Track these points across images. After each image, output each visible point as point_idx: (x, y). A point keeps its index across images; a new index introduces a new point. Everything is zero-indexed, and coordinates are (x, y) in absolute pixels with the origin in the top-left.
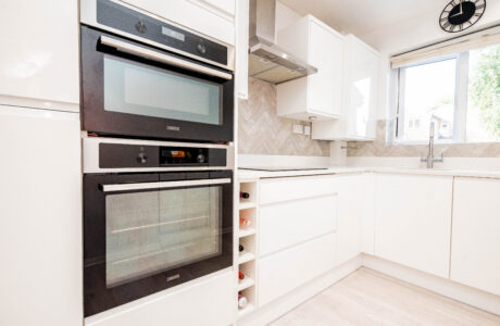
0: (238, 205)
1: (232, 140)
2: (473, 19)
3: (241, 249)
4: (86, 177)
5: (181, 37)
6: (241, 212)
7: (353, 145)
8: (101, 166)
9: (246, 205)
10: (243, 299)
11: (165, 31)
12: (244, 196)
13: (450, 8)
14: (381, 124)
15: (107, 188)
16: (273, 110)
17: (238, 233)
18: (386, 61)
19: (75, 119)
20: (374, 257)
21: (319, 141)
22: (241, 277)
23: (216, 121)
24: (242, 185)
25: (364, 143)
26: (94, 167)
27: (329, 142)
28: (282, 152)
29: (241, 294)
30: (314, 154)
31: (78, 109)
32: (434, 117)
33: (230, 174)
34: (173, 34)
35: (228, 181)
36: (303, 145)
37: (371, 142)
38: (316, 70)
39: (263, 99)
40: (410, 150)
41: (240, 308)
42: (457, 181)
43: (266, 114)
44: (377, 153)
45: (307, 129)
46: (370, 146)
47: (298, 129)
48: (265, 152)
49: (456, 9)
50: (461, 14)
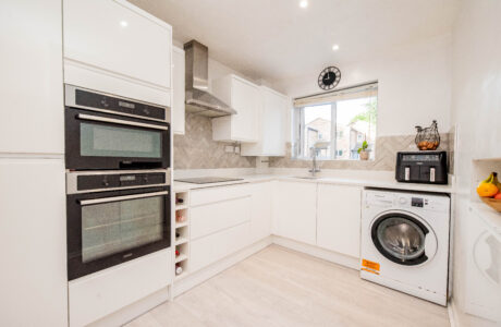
0: (174, 207)
1: (169, 166)
2: (335, 83)
3: (177, 235)
4: (68, 197)
5: (133, 106)
6: (177, 212)
8: (78, 189)
9: (180, 207)
10: (179, 269)
11: (121, 104)
12: (180, 201)
13: (323, 74)
14: (288, 145)
15: (83, 202)
16: (209, 137)
17: (174, 225)
18: (290, 102)
19: (61, 162)
20: (279, 237)
21: (247, 157)
22: (177, 254)
23: (157, 155)
24: (177, 194)
26: (74, 190)
27: (255, 157)
28: (217, 166)
29: (178, 265)
30: (243, 166)
31: (63, 157)
32: (352, 130)
33: (168, 188)
34: (128, 105)
35: (166, 193)
36: (234, 161)
37: (283, 158)
38: (236, 113)
39: (201, 129)
40: (304, 164)
41: (176, 274)
43: (204, 140)
44: (287, 165)
45: (237, 148)
47: (230, 149)
48: (204, 167)
49: (326, 76)
50: (329, 78)
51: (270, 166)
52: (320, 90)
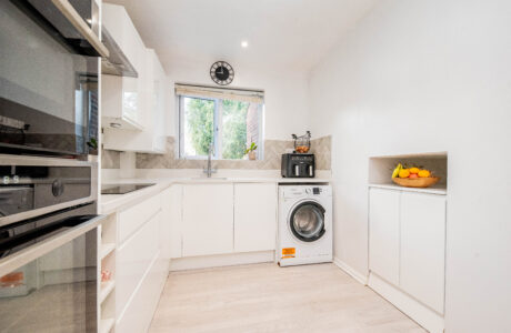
7: (144, 158)
13: (216, 66)
14: (170, 140)
18: (173, 86)
21: (110, 151)
25: (156, 155)
27: (119, 152)
37: (161, 155)
38: (135, 75)
40: (194, 164)
42: (237, 186)
44: (167, 166)
46: (161, 159)
50: (222, 73)
51: (138, 166)
52: (212, 83)
